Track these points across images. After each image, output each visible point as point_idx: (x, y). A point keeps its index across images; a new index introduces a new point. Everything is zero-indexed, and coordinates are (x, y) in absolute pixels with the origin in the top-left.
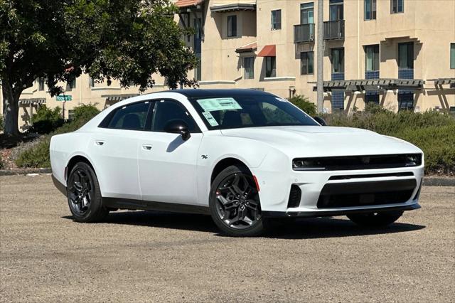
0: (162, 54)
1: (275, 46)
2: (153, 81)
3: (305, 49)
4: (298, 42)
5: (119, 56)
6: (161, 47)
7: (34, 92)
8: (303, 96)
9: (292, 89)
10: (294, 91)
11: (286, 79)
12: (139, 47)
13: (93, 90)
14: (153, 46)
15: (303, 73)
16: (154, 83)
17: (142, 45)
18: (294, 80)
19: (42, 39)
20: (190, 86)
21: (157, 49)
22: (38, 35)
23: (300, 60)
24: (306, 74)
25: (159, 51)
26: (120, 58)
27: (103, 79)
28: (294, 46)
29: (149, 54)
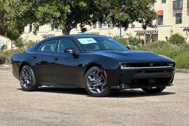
0: (142, 12)
1: (163, 11)
2: (134, 25)
3: (178, 12)
4: (174, 9)
5: (120, 12)
6: (141, 8)
7: (49, 31)
8: (179, 33)
9: (172, 30)
10: (172, 31)
11: (169, 26)
12: (130, 9)
13: (77, 30)
14: (137, 8)
15: (177, 23)
16: (134, 26)
17: (132, 7)
18: (172, 26)
19: (85, 5)
20: (153, 28)
21: (139, 9)
22: (83, 3)
23: (175, 17)
24: (178, 23)
25: (140, 10)
26: (121, 14)
27: (106, 24)
28: (172, 11)
29: (136, 12)
